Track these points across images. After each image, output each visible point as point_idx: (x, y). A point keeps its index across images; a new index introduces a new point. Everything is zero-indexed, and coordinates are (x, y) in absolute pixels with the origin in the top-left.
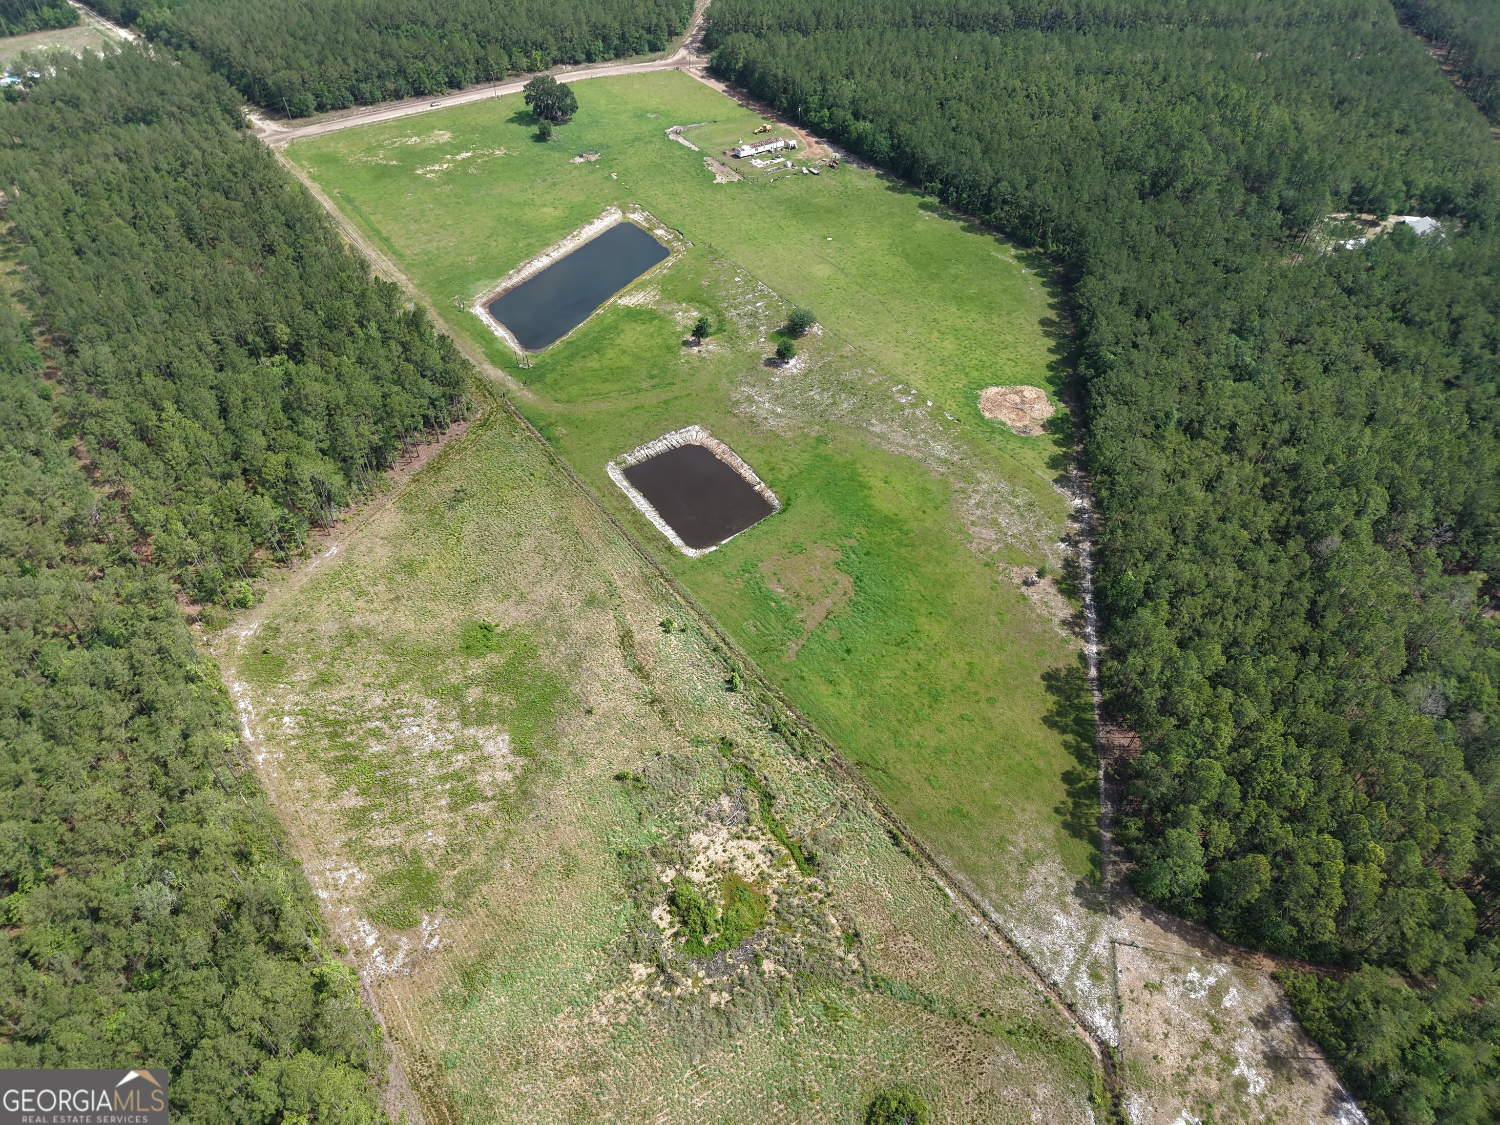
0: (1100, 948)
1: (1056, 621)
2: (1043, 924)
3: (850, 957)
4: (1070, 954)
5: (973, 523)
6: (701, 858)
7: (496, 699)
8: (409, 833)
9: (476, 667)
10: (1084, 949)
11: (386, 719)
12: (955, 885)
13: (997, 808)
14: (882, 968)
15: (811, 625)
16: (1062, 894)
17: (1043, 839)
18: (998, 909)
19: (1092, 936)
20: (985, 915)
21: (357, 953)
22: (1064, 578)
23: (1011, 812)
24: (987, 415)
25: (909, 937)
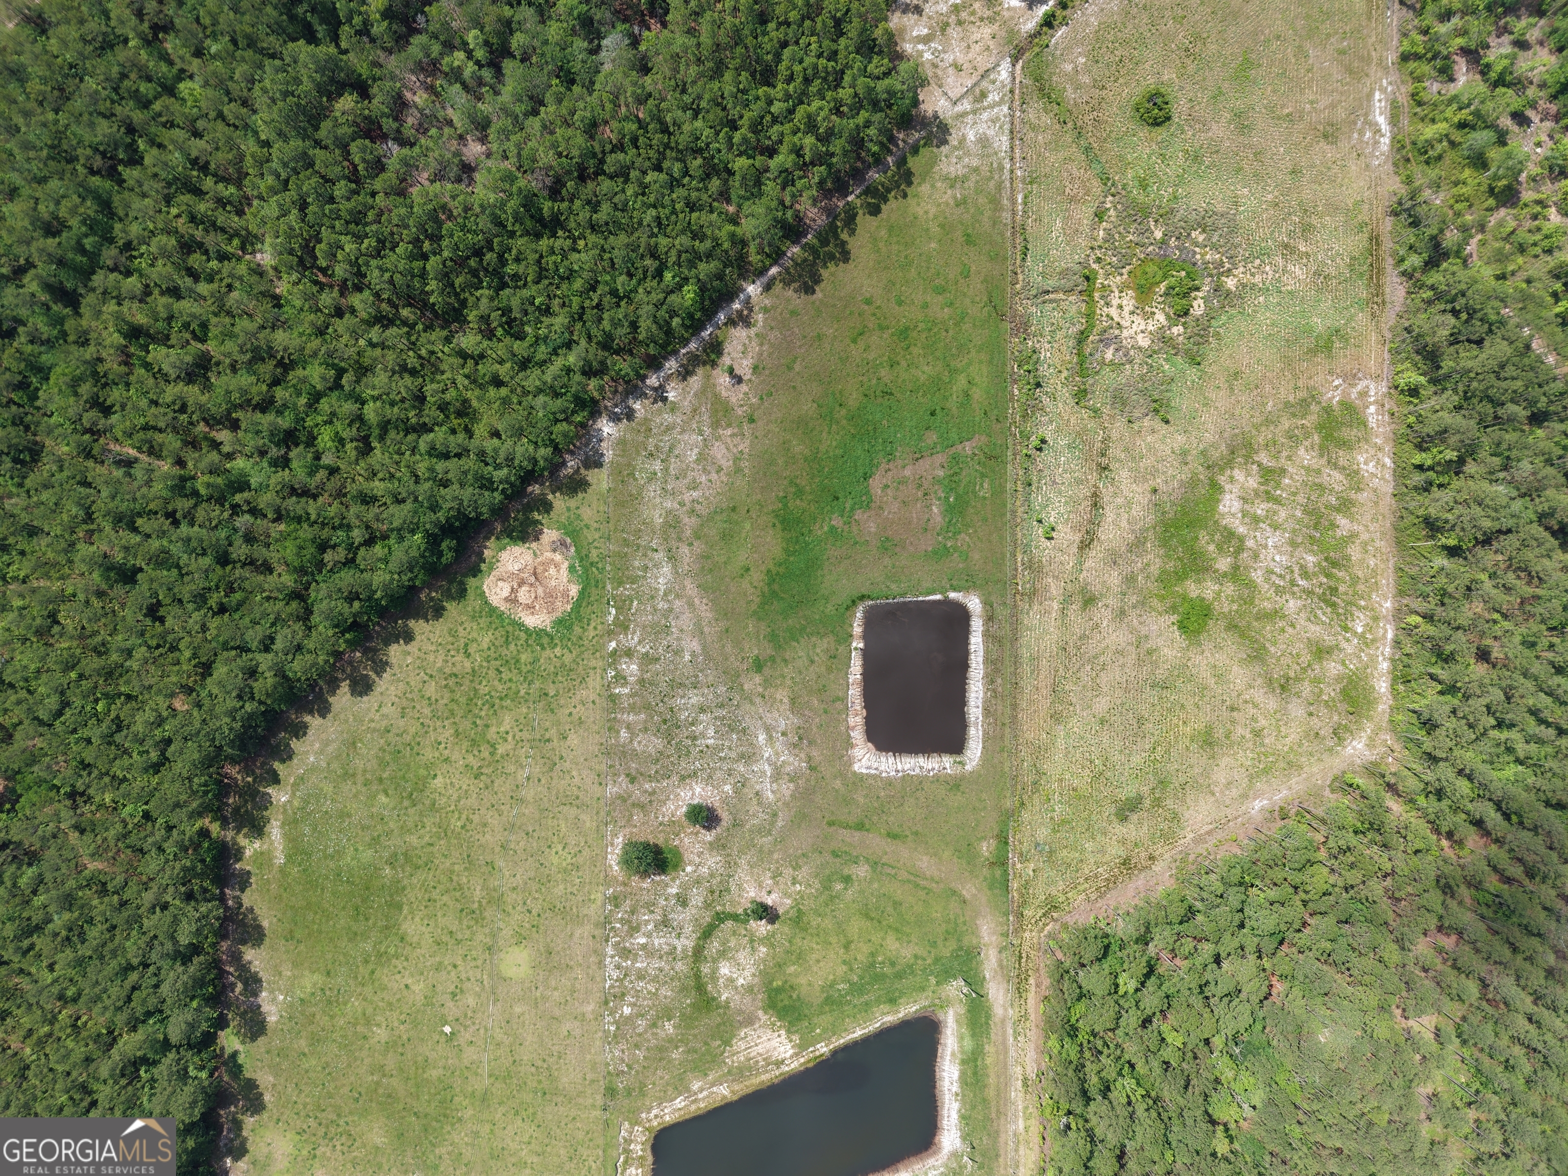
0: (966, 105)
1: (753, 331)
2: (984, 141)
3: (1108, 205)
4: (985, 116)
5: (719, 470)
6: (1150, 328)
7: (1212, 548)
8: (1318, 472)
9: (1209, 589)
10: (974, 112)
11: (1293, 583)
12: (1014, 202)
13: (942, 226)
14: (1096, 187)
15: (939, 459)
16: (956, 148)
17: (933, 186)
18: (1001, 168)
19: (964, 114)
20: (1012, 171)
21: (1383, 405)
22: (704, 363)
23: (935, 217)
24: (574, 590)
25: (1068, 190)
